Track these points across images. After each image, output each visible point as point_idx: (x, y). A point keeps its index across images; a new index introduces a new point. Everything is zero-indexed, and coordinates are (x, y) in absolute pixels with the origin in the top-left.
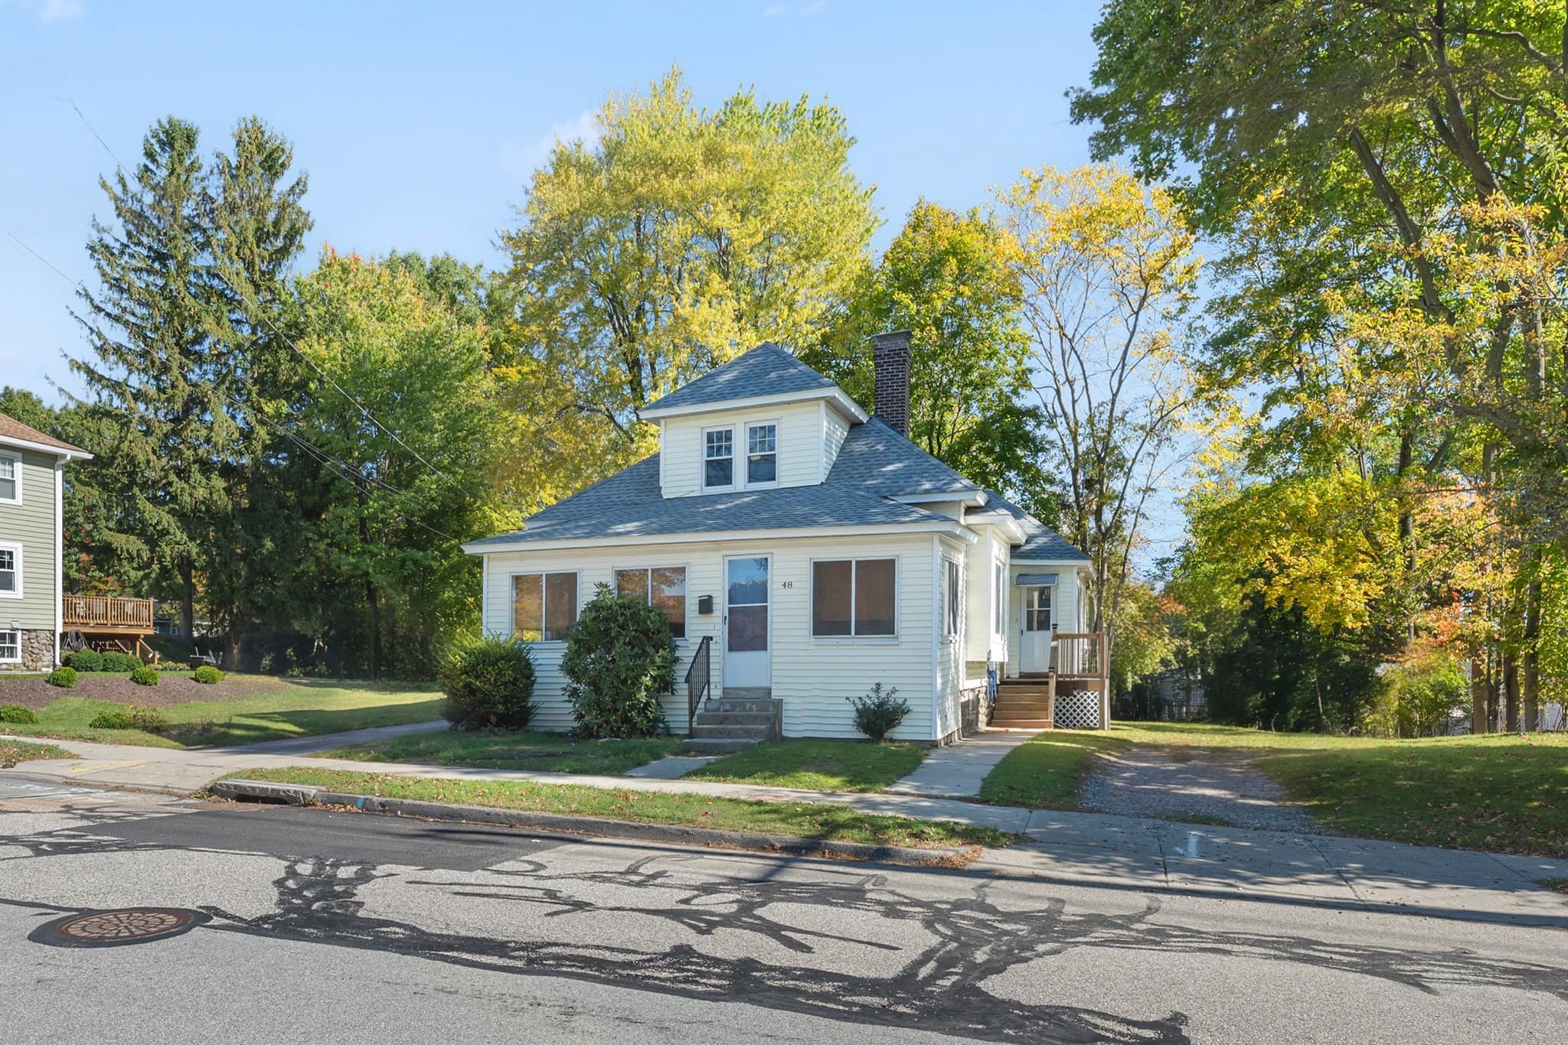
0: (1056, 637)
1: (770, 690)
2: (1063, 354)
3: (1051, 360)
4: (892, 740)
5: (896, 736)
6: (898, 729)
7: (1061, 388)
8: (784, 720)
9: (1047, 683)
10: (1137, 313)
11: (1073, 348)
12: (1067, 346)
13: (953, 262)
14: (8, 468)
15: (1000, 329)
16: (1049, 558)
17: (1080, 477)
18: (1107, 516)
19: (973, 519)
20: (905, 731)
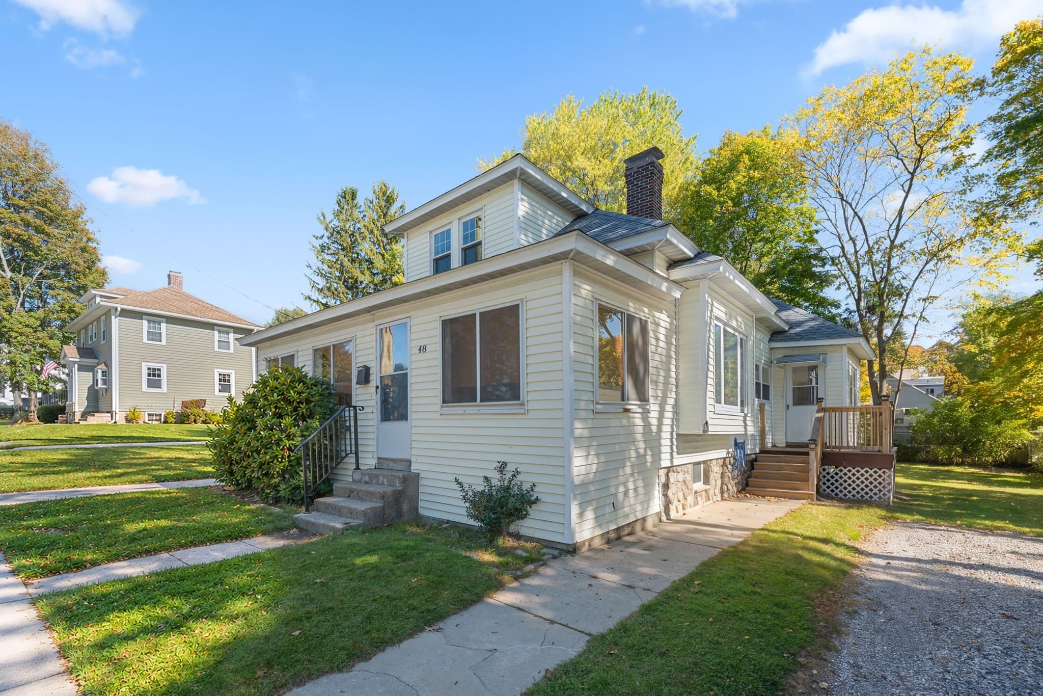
0: (824, 410)
1: (409, 462)
2: (846, 220)
3: (835, 226)
4: (518, 536)
5: (524, 532)
6: (526, 522)
7: (845, 245)
8: (421, 497)
9: (807, 454)
10: (913, 174)
11: (856, 213)
12: (850, 212)
13: (746, 158)
14: (226, 336)
15: (792, 207)
16: (814, 339)
17: (863, 304)
18: (888, 331)
19: (678, 273)
20: (534, 526)
